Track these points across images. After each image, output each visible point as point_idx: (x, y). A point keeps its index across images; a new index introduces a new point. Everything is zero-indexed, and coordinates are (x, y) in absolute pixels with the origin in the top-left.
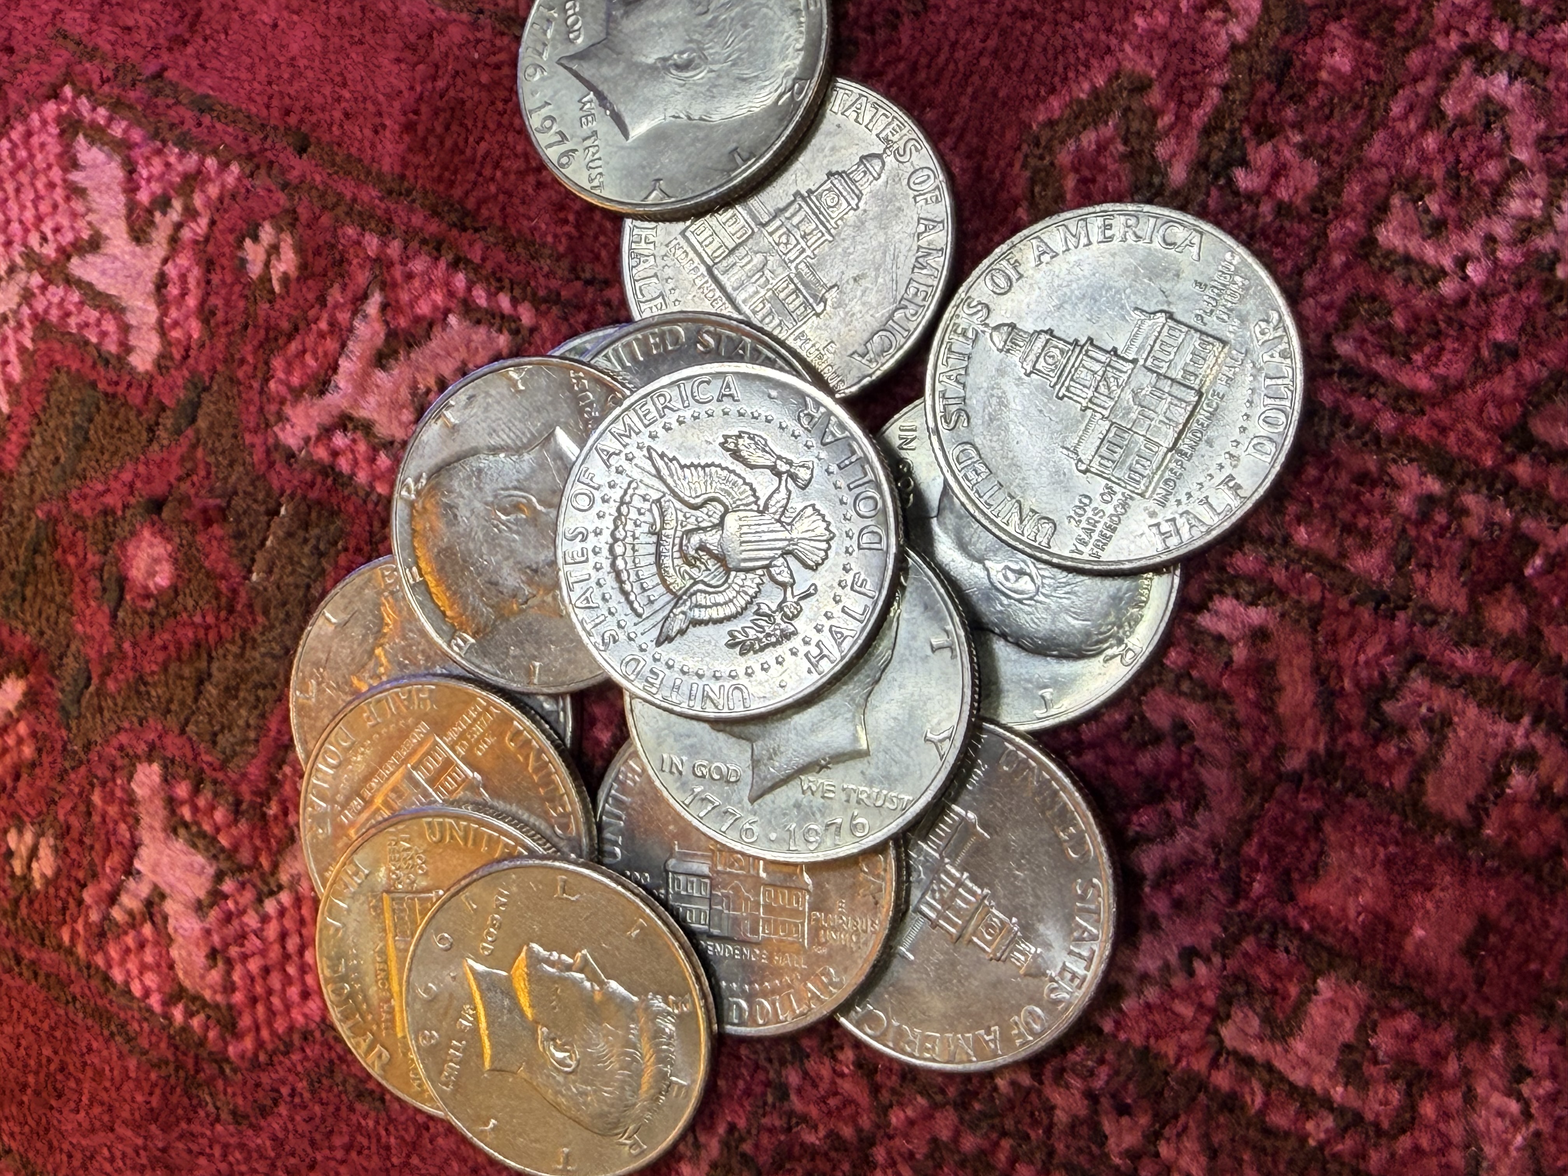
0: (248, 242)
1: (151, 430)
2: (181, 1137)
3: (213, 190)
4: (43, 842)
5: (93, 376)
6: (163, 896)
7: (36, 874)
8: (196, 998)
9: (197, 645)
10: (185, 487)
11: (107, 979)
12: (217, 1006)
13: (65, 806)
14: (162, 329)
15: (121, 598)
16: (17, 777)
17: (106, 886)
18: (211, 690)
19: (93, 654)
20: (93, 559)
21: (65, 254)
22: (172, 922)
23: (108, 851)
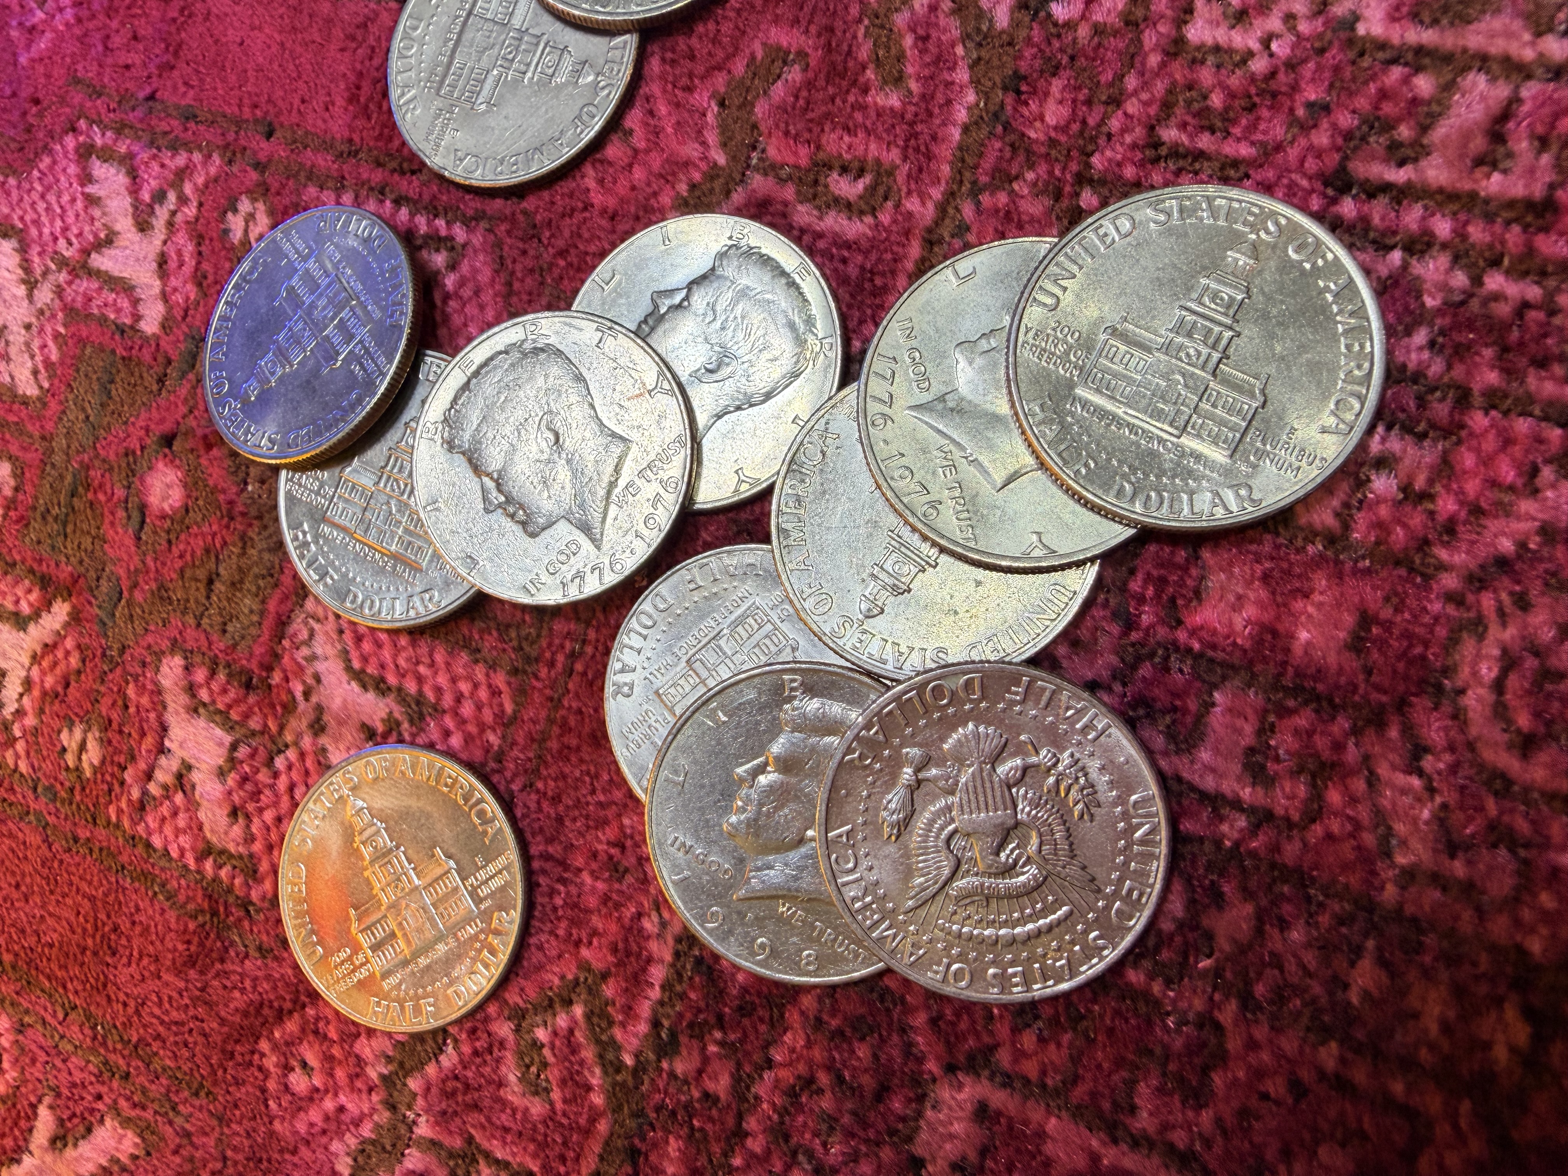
0: (230, 215)
1: (161, 381)
2: (217, 975)
3: (200, 180)
4: (90, 736)
5: (113, 345)
6: (189, 768)
7: (85, 765)
8: (222, 852)
9: (207, 551)
10: (191, 422)
11: (148, 845)
12: (241, 857)
13: (106, 701)
14: (165, 297)
15: (143, 522)
16: (67, 685)
17: (142, 765)
18: (218, 586)
19: (122, 572)
20: (120, 493)
21: (86, 252)
22: (198, 789)
23: (143, 734)
